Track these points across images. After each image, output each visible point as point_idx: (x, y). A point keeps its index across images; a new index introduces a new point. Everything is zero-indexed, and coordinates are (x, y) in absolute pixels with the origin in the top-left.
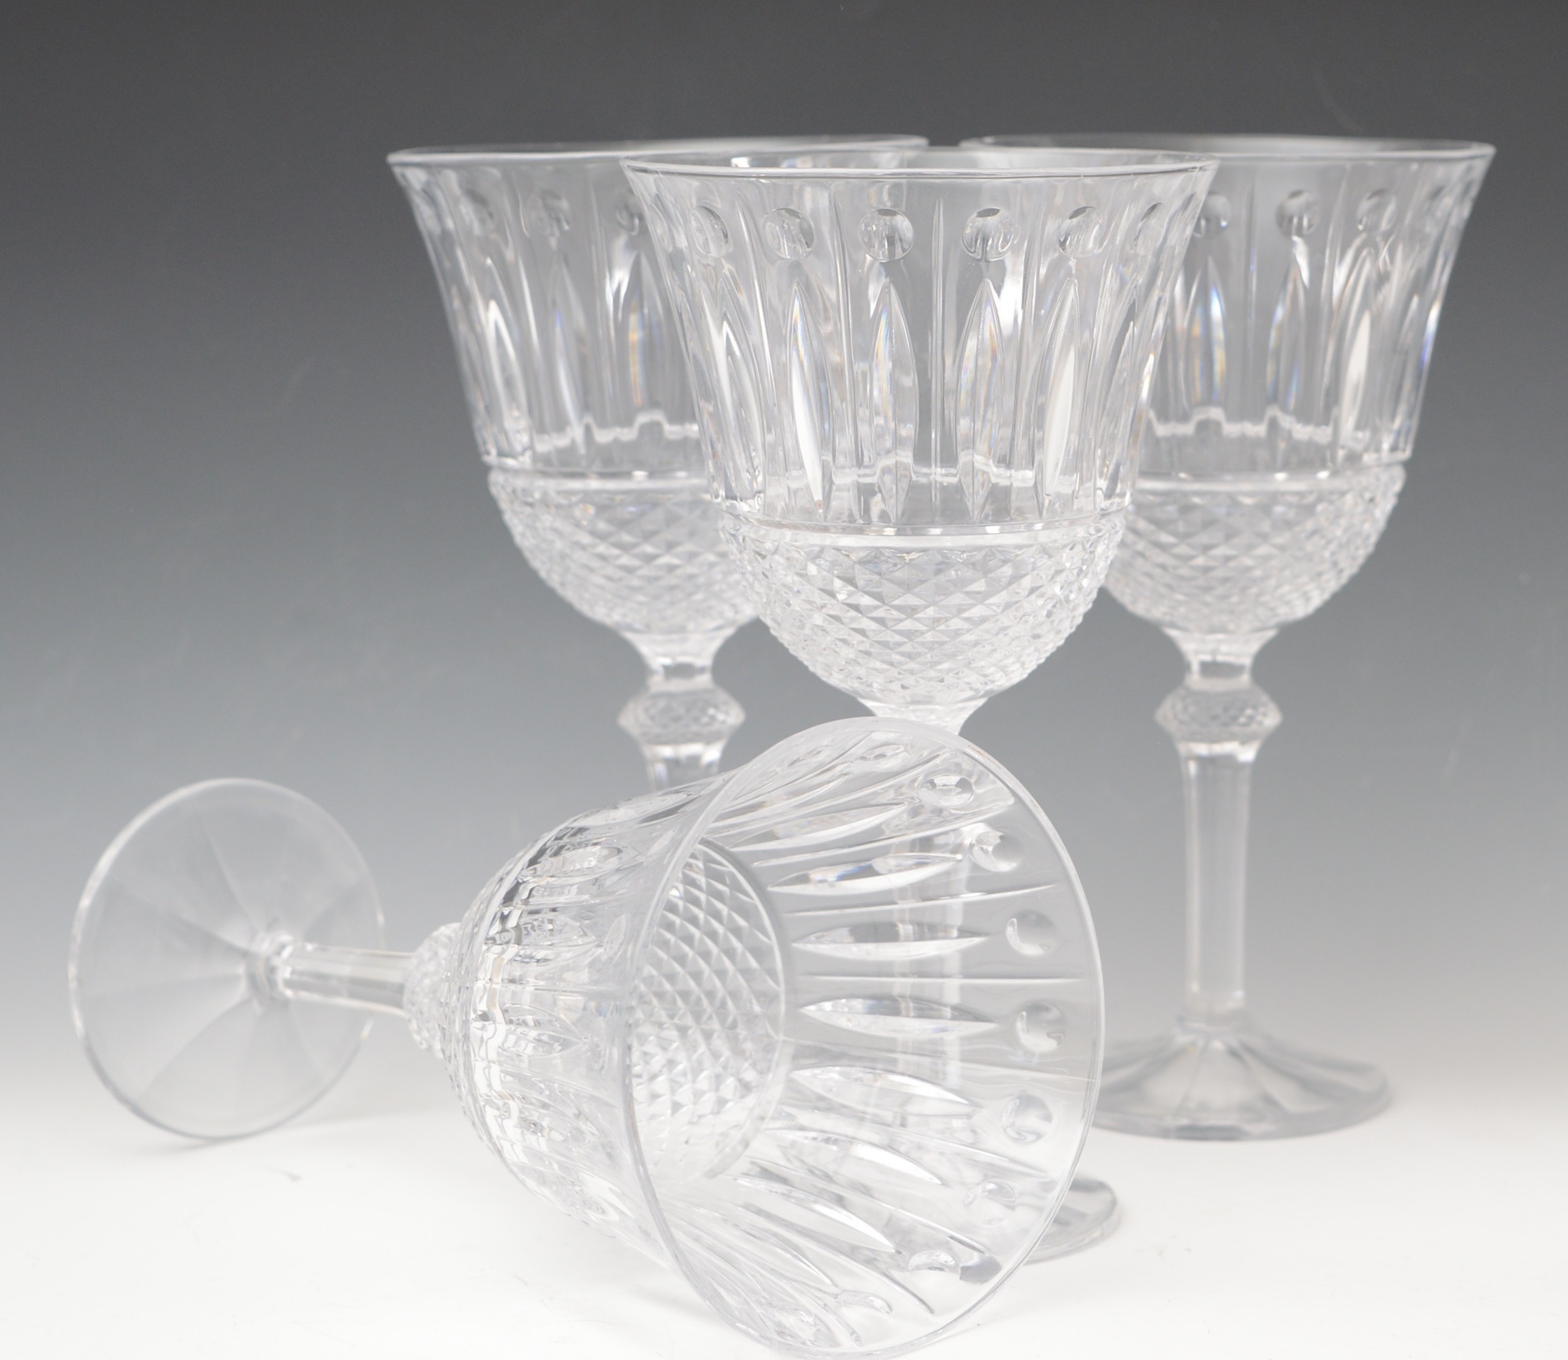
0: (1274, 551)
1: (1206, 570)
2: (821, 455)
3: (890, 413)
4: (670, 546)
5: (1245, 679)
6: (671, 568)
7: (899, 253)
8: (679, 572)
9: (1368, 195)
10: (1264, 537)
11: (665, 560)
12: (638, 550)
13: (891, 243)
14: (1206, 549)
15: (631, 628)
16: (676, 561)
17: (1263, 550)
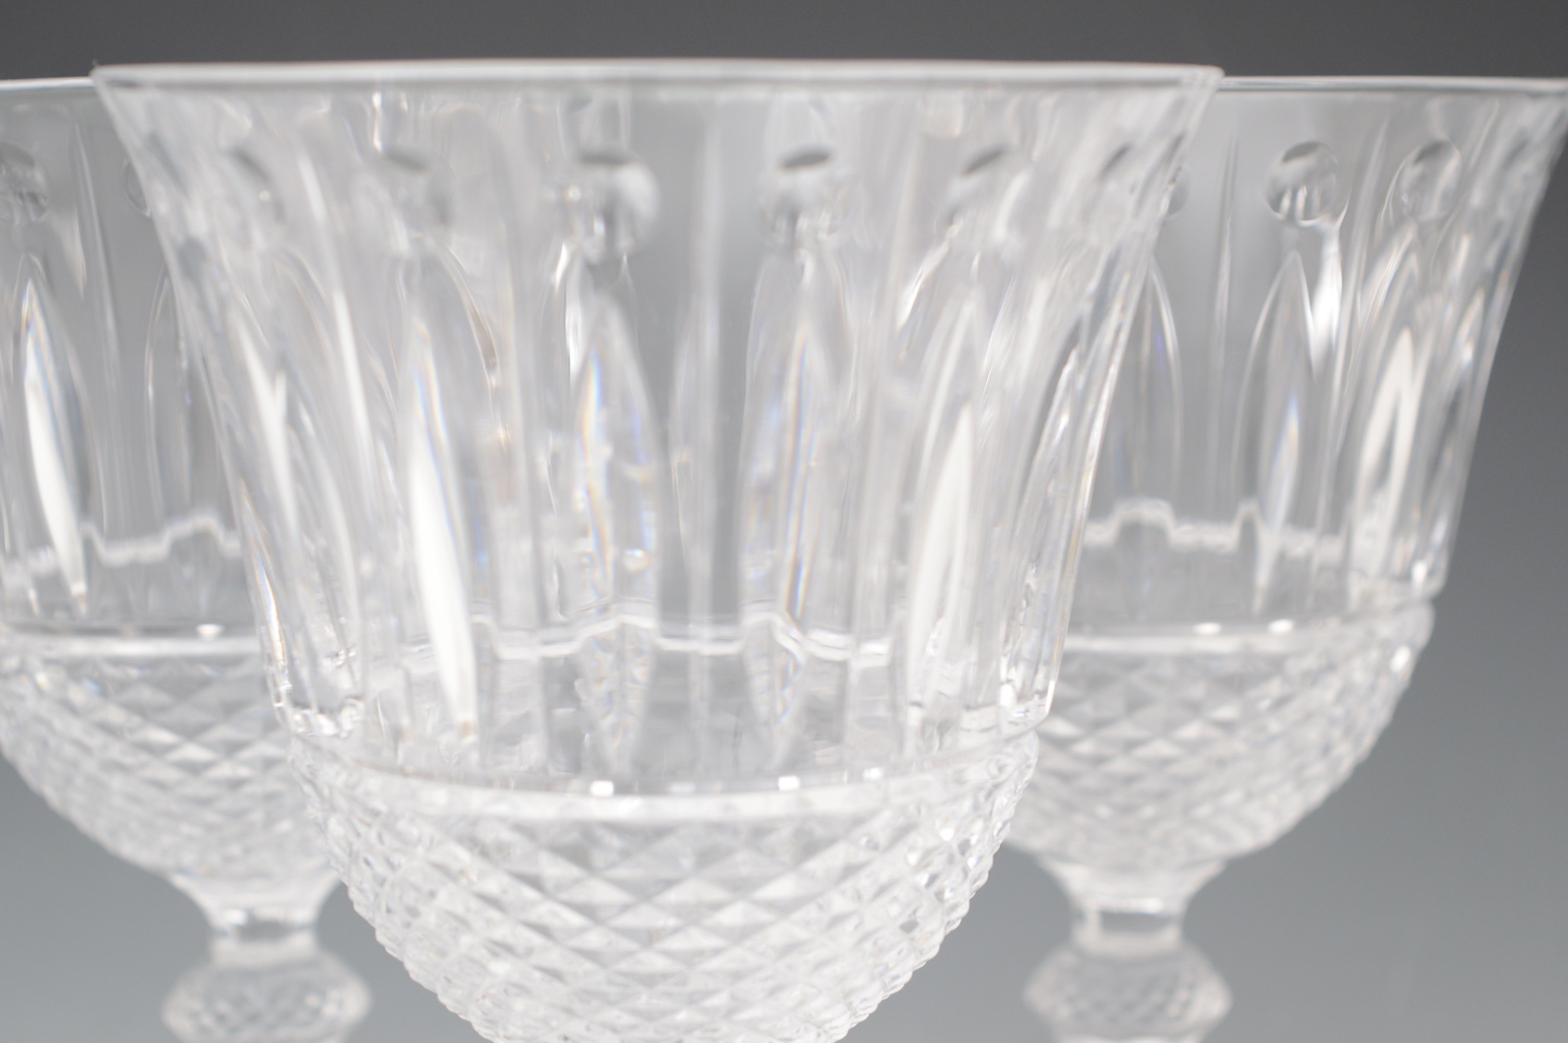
0: (1213, 732)
1: (1129, 780)
2: (472, 612)
3: (608, 530)
4: (232, 748)
5: (1169, 937)
6: (236, 784)
7: (624, 243)
8: (248, 789)
9: (1413, 155)
10: (1195, 709)
11: (225, 770)
12: (175, 756)
13: (610, 220)
14: (1130, 745)
15: (183, 871)
16: (243, 772)
17: (1192, 731)
